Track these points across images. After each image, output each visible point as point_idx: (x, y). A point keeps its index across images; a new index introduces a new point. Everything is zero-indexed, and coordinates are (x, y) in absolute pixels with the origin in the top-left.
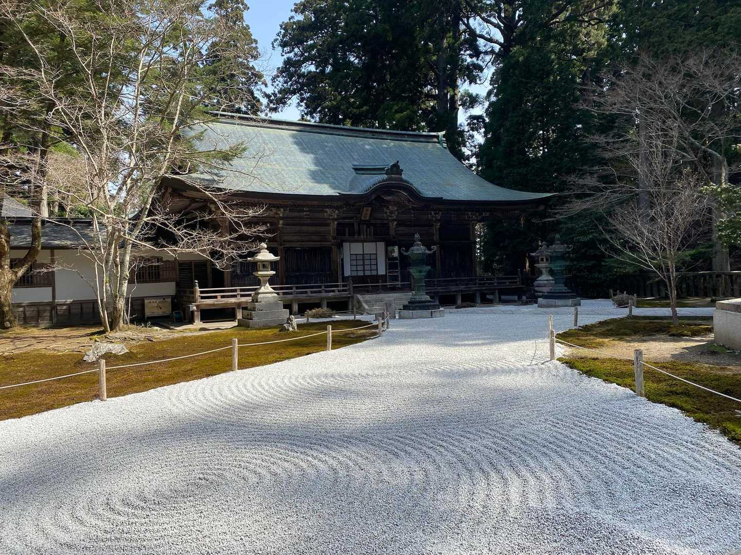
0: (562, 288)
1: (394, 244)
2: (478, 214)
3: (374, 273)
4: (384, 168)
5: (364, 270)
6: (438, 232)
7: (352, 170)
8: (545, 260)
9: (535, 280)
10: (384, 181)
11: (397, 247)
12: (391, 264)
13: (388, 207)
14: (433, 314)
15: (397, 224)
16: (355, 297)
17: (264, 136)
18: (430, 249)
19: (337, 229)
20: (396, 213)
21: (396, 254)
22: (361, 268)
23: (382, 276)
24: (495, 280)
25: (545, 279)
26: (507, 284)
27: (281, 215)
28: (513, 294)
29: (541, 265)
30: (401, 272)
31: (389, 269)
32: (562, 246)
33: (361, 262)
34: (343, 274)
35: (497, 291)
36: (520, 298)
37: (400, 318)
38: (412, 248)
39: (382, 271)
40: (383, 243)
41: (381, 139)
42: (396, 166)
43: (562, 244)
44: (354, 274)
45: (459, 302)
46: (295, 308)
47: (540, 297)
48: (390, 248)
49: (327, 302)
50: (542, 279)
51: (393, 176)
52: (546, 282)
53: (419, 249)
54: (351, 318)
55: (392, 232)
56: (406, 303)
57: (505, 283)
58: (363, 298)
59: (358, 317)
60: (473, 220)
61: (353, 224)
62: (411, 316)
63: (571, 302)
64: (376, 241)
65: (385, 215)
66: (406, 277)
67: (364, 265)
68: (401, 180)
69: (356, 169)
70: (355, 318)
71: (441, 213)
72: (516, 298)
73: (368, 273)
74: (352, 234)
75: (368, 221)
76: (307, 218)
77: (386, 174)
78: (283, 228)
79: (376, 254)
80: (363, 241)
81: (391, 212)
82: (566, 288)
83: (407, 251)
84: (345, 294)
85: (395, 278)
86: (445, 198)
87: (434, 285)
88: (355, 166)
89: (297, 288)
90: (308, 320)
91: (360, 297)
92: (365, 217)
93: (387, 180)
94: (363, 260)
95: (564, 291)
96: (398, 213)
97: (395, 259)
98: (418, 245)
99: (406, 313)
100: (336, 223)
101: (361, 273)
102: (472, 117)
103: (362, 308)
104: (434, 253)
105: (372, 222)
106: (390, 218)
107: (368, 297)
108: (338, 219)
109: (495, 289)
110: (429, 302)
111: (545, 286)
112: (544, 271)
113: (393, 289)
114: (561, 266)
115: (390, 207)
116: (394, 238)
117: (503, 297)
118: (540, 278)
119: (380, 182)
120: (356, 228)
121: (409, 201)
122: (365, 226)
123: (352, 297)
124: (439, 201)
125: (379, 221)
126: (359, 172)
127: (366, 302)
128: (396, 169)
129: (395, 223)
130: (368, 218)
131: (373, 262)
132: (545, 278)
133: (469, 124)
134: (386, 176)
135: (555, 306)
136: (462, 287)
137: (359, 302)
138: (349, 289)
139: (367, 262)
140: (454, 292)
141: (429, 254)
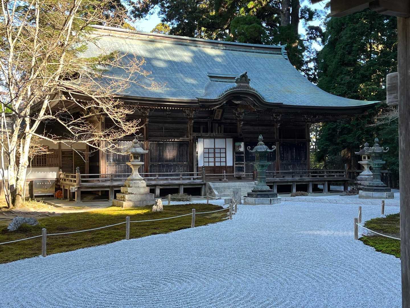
0: (378, 182)
1: (241, 140)
2: (312, 116)
3: (223, 164)
4: (235, 78)
5: (215, 162)
6: (278, 132)
7: (208, 78)
8: (367, 158)
9: (358, 174)
10: (234, 88)
11: (243, 143)
12: (238, 157)
13: (237, 109)
14: (272, 202)
15: (243, 124)
16: (207, 184)
17: (135, 46)
18: (271, 148)
19: (193, 127)
20: (244, 114)
21: (242, 149)
22: (212, 160)
23: (230, 167)
24: (325, 174)
25: (366, 174)
26: (336, 177)
27: (148, 114)
28: (340, 185)
29: (362, 162)
30: (246, 165)
31: (236, 161)
32: (380, 148)
33: (212, 155)
34: (197, 164)
35: (326, 183)
36: (346, 189)
37: (246, 203)
38: (256, 147)
39: (230, 163)
40: (232, 139)
41: (232, 50)
42: (244, 76)
43: (381, 146)
44: (207, 165)
45: (294, 190)
46: (158, 192)
47: (361, 189)
48: (237, 144)
49: (184, 188)
50: (365, 174)
51: (241, 84)
52: (367, 177)
53: (261, 147)
54: (205, 202)
55: (239, 130)
56: (250, 191)
57: (334, 176)
58: (214, 185)
59: (211, 202)
60: (309, 122)
61: (207, 123)
62: (254, 202)
63: (385, 195)
64: (225, 138)
65: (234, 116)
66: (251, 169)
67: (215, 157)
68: (248, 88)
69: (211, 77)
70: (208, 202)
71: (281, 115)
72: (342, 188)
73: (217, 164)
74: (206, 131)
75: (219, 120)
76: (168, 117)
77: (236, 82)
78: (149, 125)
79: (225, 149)
80: (215, 138)
81: (240, 114)
82: (383, 183)
83: (252, 149)
84: (198, 181)
85: (240, 169)
86: (285, 103)
87: (274, 176)
88: (210, 73)
89: (160, 175)
90: (169, 202)
91: (211, 184)
92: (217, 117)
93: (236, 88)
94: (214, 153)
95: (380, 185)
96: (245, 114)
97: (242, 153)
98: (261, 145)
99: (250, 200)
100: (193, 121)
101: (212, 164)
102: (311, 28)
103: (213, 194)
104: (275, 151)
105: (223, 121)
106: (238, 119)
107: (218, 184)
108: (194, 118)
109: (325, 181)
110: (269, 191)
111: (366, 180)
112: (366, 167)
113: (239, 178)
114: (378, 164)
115: (239, 109)
116: (241, 135)
117: (332, 187)
118: (362, 173)
119: (231, 89)
120: (209, 125)
121: (254, 105)
122: (217, 125)
123: (205, 184)
124: (279, 106)
125: (229, 121)
126: (213, 79)
127: (217, 189)
128: (244, 78)
129: (242, 123)
130: (219, 118)
131: (223, 155)
132: (366, 172)
133: (308, 34)
134: (236, 84)
135: (373, 198)
136: (297, 178)
137: (210, 188)
138: (202, 177)
139: (217, 155)
140: (290, 182)
141: (270, 152)
